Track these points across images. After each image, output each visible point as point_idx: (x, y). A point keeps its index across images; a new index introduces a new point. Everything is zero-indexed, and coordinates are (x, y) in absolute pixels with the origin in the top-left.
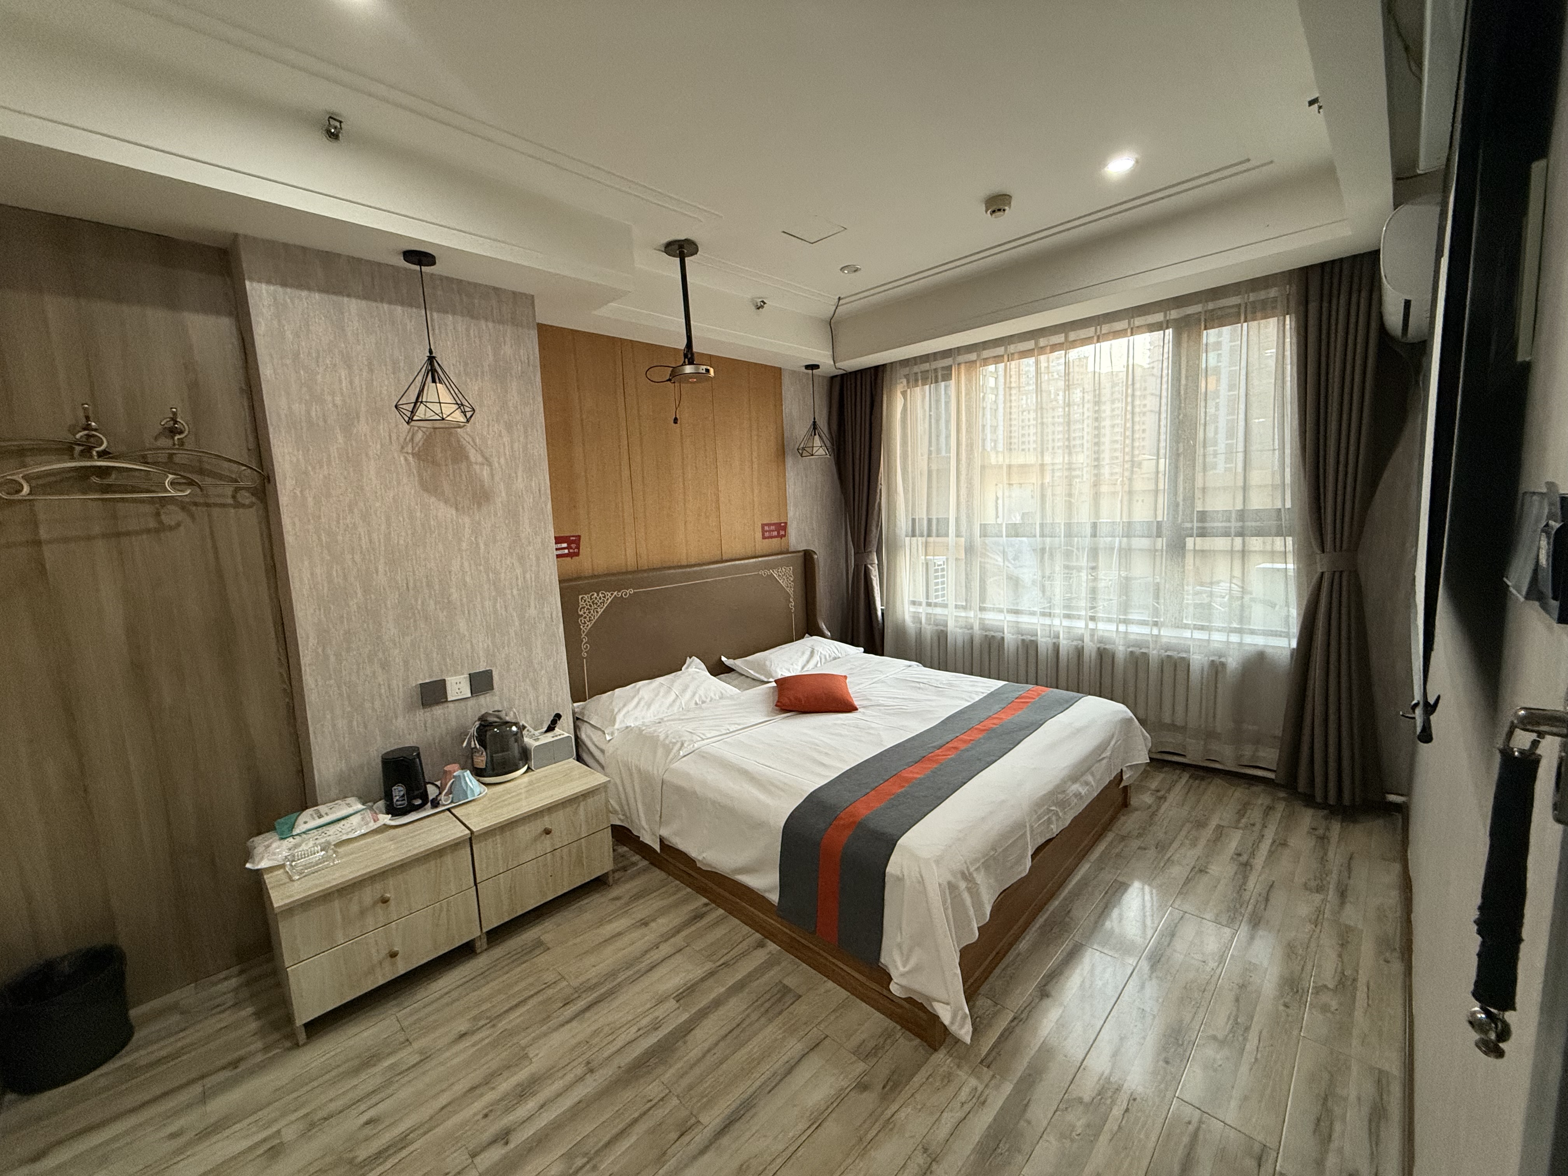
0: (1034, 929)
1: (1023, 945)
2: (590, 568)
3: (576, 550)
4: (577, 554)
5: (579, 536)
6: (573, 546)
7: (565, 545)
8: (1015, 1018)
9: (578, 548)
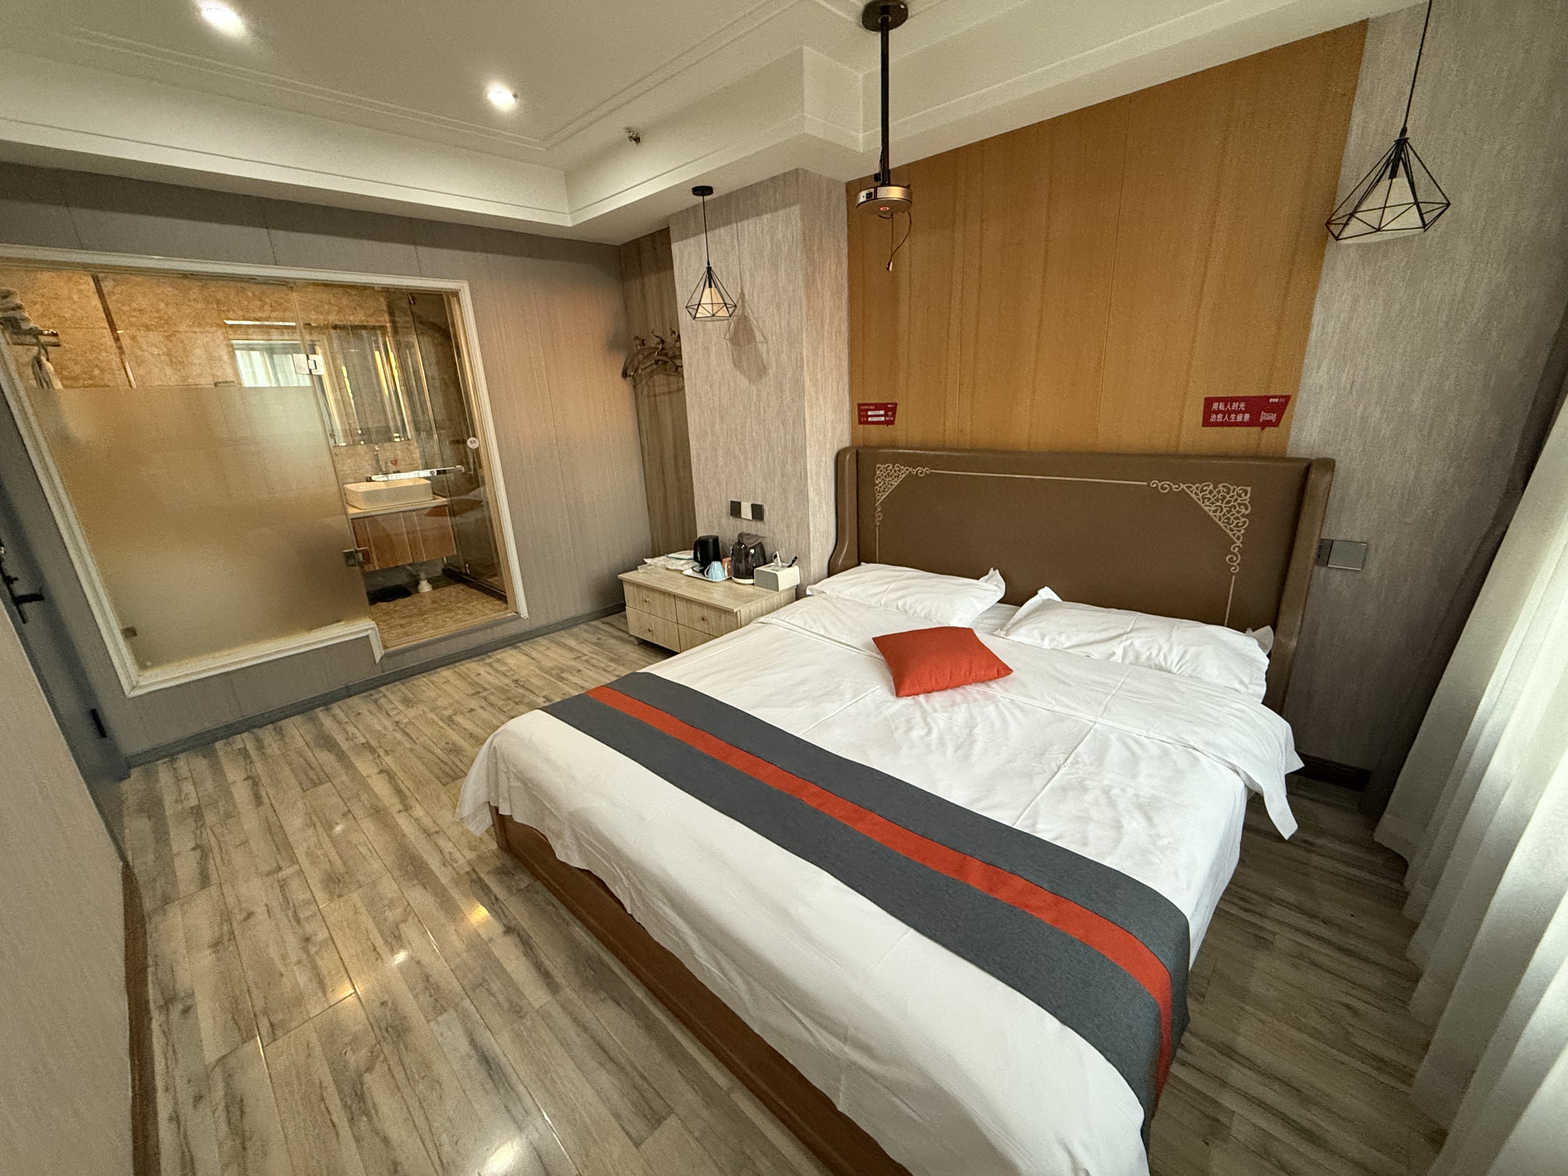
0: (598, 949)
1: (579, 932)
2: (904, 437)
3: (892, 418)
4: (892, 423)
5: (896, 404)
6: (890, 413)
7: (882, 412)
8: (497, 899)
9: (894, 415)
